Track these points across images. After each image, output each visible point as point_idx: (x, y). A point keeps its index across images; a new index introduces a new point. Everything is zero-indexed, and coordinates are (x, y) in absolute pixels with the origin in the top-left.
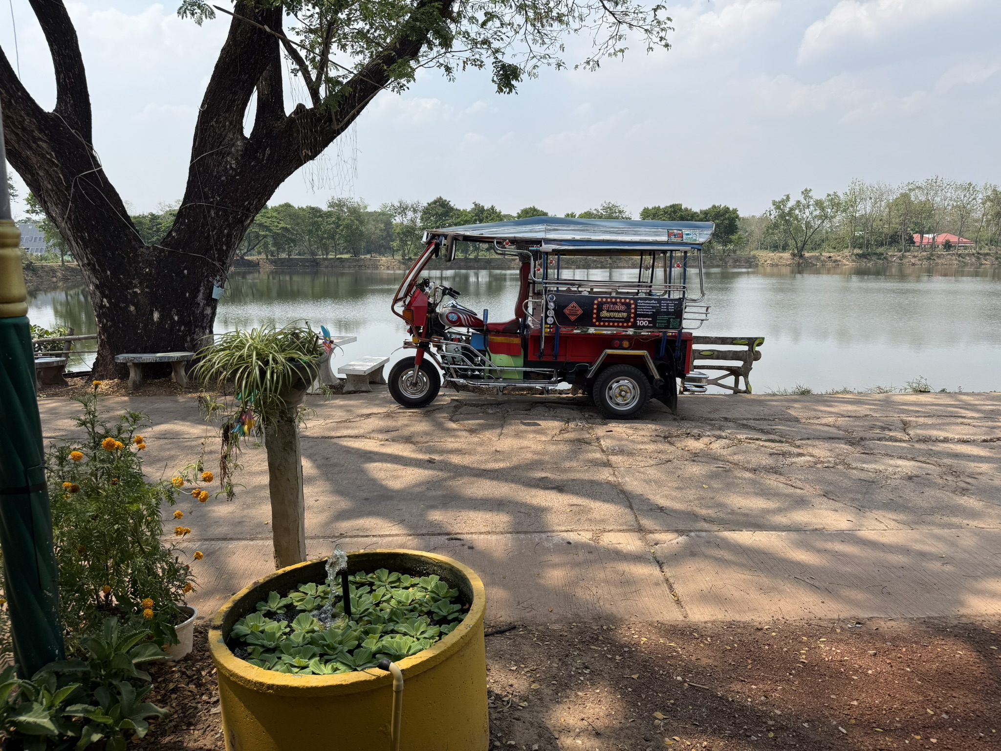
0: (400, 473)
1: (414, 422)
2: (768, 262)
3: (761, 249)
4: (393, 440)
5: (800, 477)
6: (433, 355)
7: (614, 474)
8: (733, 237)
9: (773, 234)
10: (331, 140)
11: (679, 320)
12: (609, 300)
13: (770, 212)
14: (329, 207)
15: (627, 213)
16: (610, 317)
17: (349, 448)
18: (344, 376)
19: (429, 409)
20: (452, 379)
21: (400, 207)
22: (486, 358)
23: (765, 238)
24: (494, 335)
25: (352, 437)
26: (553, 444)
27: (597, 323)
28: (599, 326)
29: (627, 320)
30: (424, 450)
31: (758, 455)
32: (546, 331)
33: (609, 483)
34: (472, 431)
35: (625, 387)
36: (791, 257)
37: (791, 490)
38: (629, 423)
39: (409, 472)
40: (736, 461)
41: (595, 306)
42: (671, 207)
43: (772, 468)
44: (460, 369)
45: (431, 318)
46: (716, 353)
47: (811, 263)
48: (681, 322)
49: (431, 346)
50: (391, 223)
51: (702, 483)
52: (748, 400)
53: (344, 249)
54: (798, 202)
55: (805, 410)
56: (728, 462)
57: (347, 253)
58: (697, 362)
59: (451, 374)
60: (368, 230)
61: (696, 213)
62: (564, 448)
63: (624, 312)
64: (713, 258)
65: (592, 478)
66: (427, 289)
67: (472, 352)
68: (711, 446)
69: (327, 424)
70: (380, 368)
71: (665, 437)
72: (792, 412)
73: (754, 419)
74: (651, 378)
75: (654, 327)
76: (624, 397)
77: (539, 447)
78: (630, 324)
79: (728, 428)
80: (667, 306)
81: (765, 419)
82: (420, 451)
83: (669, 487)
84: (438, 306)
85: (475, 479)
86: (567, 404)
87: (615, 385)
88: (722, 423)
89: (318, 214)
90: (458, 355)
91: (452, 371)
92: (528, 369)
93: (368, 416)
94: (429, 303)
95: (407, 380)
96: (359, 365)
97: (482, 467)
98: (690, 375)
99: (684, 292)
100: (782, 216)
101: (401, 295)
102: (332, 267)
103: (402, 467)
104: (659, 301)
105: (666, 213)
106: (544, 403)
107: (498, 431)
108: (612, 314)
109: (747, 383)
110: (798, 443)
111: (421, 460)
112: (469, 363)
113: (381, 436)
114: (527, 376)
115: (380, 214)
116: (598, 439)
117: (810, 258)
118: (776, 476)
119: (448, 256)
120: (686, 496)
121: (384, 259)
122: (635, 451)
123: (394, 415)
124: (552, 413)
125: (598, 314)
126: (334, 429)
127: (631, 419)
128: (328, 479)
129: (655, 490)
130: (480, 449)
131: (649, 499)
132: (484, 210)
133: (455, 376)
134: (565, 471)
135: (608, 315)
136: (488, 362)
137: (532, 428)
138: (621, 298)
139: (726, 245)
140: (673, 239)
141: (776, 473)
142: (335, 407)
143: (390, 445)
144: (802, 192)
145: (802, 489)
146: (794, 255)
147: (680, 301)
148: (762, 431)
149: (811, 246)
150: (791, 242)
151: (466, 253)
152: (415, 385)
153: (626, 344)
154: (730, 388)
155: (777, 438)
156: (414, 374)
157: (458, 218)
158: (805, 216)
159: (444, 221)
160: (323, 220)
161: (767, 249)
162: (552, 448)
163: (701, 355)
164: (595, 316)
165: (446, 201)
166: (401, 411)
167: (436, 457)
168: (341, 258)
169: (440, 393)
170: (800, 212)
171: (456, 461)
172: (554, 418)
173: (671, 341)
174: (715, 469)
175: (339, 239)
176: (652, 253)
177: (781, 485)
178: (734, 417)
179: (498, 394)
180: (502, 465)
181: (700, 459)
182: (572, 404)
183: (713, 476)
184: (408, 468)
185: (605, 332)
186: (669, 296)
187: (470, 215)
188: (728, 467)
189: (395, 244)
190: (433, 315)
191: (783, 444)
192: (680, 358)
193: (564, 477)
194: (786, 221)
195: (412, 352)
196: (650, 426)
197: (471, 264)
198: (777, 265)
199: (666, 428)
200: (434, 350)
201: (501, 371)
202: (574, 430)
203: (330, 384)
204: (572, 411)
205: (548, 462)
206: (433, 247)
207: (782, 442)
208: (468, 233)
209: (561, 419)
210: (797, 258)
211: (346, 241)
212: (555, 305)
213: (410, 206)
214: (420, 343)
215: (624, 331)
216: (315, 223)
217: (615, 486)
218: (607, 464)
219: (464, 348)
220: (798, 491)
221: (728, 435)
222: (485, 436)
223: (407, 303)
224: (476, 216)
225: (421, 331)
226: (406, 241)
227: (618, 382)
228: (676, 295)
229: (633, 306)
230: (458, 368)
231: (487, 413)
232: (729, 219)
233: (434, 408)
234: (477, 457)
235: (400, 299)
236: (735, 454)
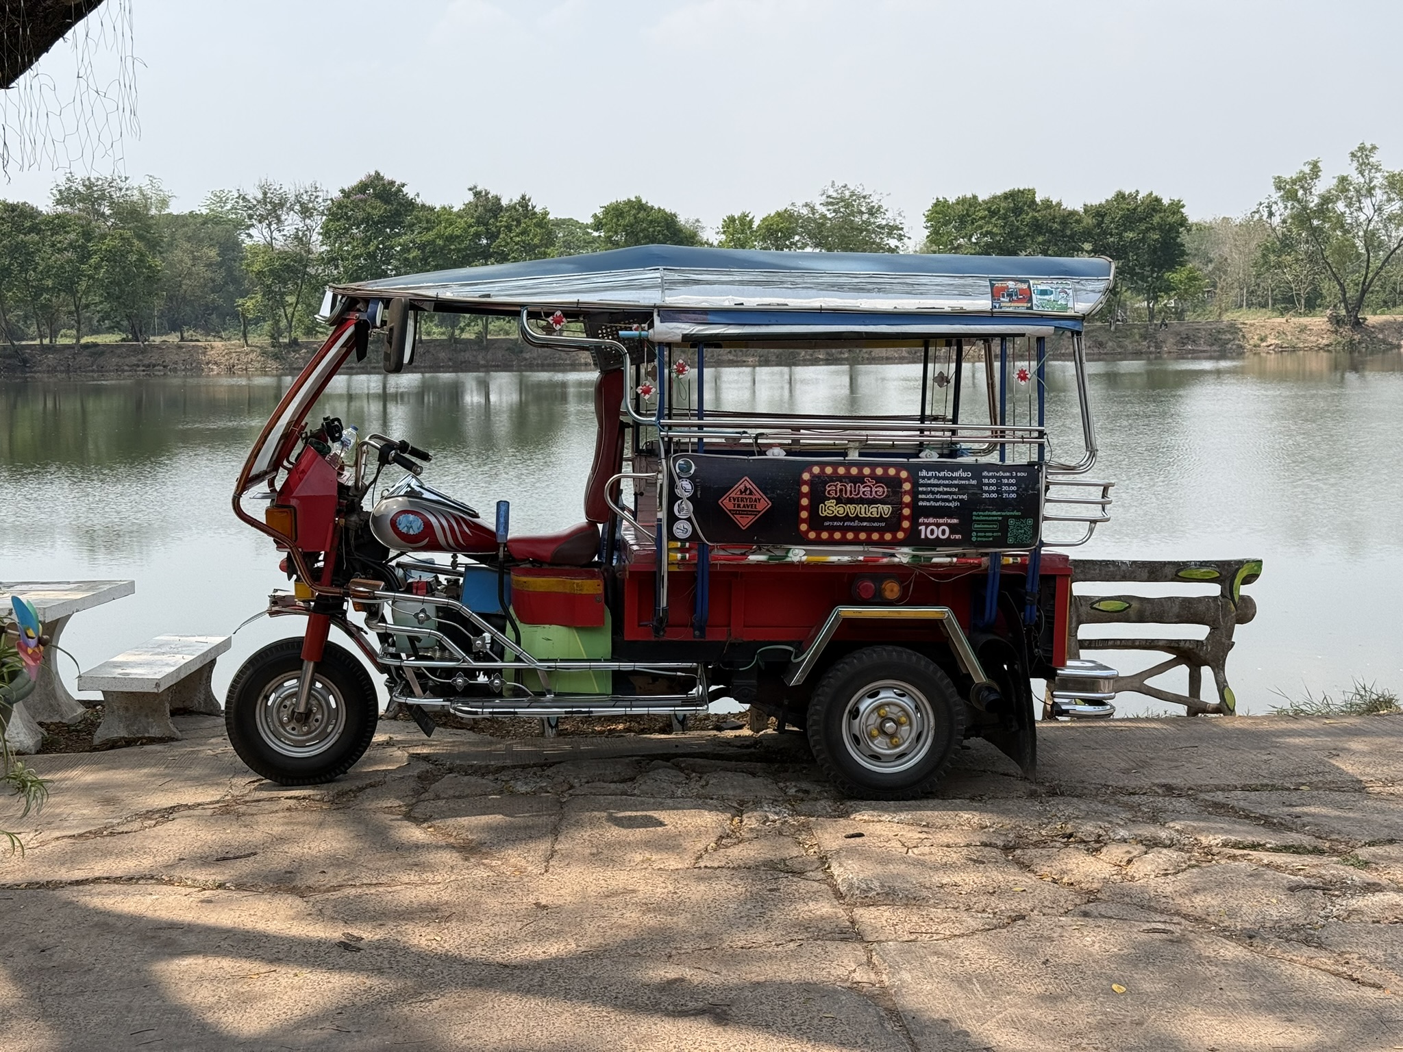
0: (257, 986)
1: (300, 829)
2: (1271, 341)
3: (1249, 306)
4: (240, 886)
5: (1371, 952)
6: (353, 632)
7: (869, 961)
8: (1174, 277)
9: (1279, 265)
10: (60, 32)
11: (1030, 522)
12: (841, 471)
13: (1269, 207)
14: (58, 202)
15: (888, 215)
16: (847, 518)
17: (108, 914)
18: (98, 696)
19: (345, 786)
20: (411, 701)
21: (264, 201)
22: (508, 638)
23: (1258, 276)
24: (528, 573)
25: (117, 880)
26: (700, 879)
27: (812, 535)
28: (818, 542)
29: (893, 523)
30: (329, 911)
31: (1257, 890)
32: (672, 557)
33: (854, 988)
34: (469, 850)
35: (895, 709)
36: (1329, 327)
37: (1350, 992)
38: (909, 809)
39: (283, 981)
40: (1199, 912)
41: (805, 489)
42: (1006, 197)
43: (1296, 929)
44: (432, 670)
45: (347, 529)
46: (1135, 605)
47: (1384, 341)
48: (1036, 529)
49: (349, 606)
50: (237, 245)
51: (1112, 980)
52: (1227, 734)
53: (103, 319)
54: (1343, 180)
55: (1378, 759)
56: (1177, 913)
57: (110, 330)
58: (1087, 631)
59: (408, 685)
60: (171, 265)
61: (1073, 213)
62: (728, 890)
63: (883, 502)
64: (1124, 331)
65: (806, 976)
66: (336, 448)
67: (465, 621)
68: (1131, 870)
69: (43, 843)
70: (205, 669)
71: (1007, 849)
72: (1348, 767)
73: (1244, 788)
74: (963, 681)
75: (966, 542)
76: (892, 736)
77: (660, 889)
78: (900, 535)
79: (1177, 815)
80: (999, 485)
81: (1274, 788)
82: (319, 914)
83: (1020, 994)
84: (368, 496)
85: (478, 993)
86: (737, 758)
87: (866, 705)
88: (1160, 802)
89: (28, 224)
90: (428, 632)
91: (410, 675)
92: (627, 666)
93: (167, 814)
94: (342, 487)
95: (281, 705)
96: (140, 665)
97: (499, 958)
98: (1067, 672)
99: (1041, 446)
100: (1303, 218)
101: (262, 464)
102: (68, 371)
103: (262, 968)
104: (977, 470)
105: (993, 213)
106: (671, 758)
107: (544, 846)
108: (851, 509)
109: (1222, 686)
110: (1364, 853)
111: (319, 942)
112: (458, 652)
113: (202, 875)
114: (623, 684)
115: (206, 220)
116: (823, 860)
117: (1382, 327)
118: (1308, 952)
119: (393, 359)
120: (1068, 1021)
121: (218, 344)
122: (925, 893)
123: (242, 808)
124: (695, 787)
125: (813, 509)
126: (68, 859)
127: (914, 798)
128: (44, 1015)
129: (983, 1007)
130: (493, 903)
131: (966, 1034)
132: (500, 208)
133: (417, 689)
134: (734, 958)
135: (840, 510)
136: (511, 649)
137: (640, 833)
138: (873, 466)
139: (1156, 299)
140: (1008, 306)
141: (1307, 942)
142: (68, 789)
143: (230, 901)
144: (1353, 155)
145: (1379, 987)
146: (1337, 321)
147: (1033, 470)
148: (1267, 822)
149: (1382, 296)
150: (1329, 287)
151: (453, 327)
152: (304, 718)
153: (892, 589)
154: (1177, 699)
155: (1306, 840)
156: (301, 686)
157: (428, 229)
158: (1362, 218)
159: (389, 237)
160: (43, 239)
161: (1265, 306)
162: (697, 892)
163: (1097, 611)
164: (804, 514)
165: (392, 183)
166: (264, 794)
167: (367, 933)
168: (95, 345)
169: (378, 738)
170: (1349, 205)
171: (423, 942)
172: (702, 801)
173: (1014, 580)
174: (1145, 937)
175: (87, 292)
176: (956, 341)
177: (1323, 979)
178: (1191, 783)
179: (542, 734)
180: (554, 949)
181: (1102, 908)
182: (751, 758)
183: (1143, 957)
184: (282, 970)
185: (834, 559)
186: (1002, 458)
187: (461, 223)
188: (1177, 930)
189: (250, 304)
190: (354, 518)
191: (1325, 859)
192: (1038, 626)
193: (731, 976)
194: (1314, 231)
195: (296, 626)
196: (966, 815)
197: (467, 356)
198: (1294, 349)
199: (1008, 822)
200: (356, 617)
201: (550, 673)
202: (758, 836)
203: (56, 719)
204: (751, 780)
205: (685, 935)
206: (350, 330)
207: (1321, 852)
208: (448, 294)
209: (722, 804)
210: (1346, 330)
211: (109, 297)
212: (695, 487)
213: (292, 199)
214: (318, 600)
215: (885, 555)
216: (17, 249)
217: (873, 997)
218: (851, 934)
219: (444, 611)
220: (1369, 993)
221: (1175, 835)
222: (505, 861)
223: (278, 486)
224: (478, 223)
225: (321, 564)
226: (282, 295)
227: (874, 695)
228: (1020, 455)
229: (907, 486)
230: (428, 669)
231: (512, 793)
232: (1160, 227)
233: (359, 783)
234: (484, 929)
235: (258, 478)
236: (1196, 891)
